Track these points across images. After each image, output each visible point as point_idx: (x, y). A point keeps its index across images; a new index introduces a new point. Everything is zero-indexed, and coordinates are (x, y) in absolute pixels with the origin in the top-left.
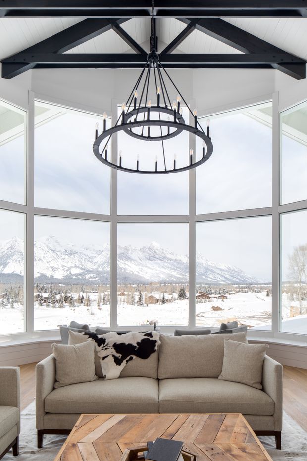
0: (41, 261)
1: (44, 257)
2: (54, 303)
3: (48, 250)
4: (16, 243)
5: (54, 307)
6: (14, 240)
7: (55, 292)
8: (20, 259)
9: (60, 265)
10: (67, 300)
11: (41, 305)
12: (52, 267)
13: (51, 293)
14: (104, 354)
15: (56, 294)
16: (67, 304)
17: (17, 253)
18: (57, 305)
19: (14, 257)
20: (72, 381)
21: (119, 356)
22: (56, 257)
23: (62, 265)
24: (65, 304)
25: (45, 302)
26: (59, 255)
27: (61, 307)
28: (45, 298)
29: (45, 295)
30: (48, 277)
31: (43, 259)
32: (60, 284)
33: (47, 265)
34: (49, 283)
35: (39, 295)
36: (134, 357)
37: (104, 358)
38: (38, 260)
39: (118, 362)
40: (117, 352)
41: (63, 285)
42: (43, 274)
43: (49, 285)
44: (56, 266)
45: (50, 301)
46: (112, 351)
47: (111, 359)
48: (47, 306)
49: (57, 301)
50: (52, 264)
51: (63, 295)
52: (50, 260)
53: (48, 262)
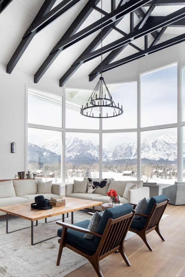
0: (160, 151)
1: (162, 148)
2: (166, 176)
3: (164, 143)
4: (146, 141)
5: (166, 178)
6: (145, 139)
7: (167, 169)
8: (148, 150)
9: (173, 153)
10: (174, 175)
11: (158, 177)
12: (167, 154)
13: (164, 170)
14: (90, 185)
15: (168, 171)
16: (174, 177)
17: (146, 147)
18: (168, 177)
19: (145, 149)
20: (77, 192)
21: (94, 186)
22: (169, 147)
23: (174, 152)
24: (173, 177)
25: (160, 175)
26: (172, 146)
27: (170, 179)
28: (160, 173)
29: (160, 171)
30: (165, 160)
31: (161, 149)
32: (172, 165)
33: (164, 153)
34: (165, 164)
35: (156, 171)
36: (98, 187)
37: (90, 186)
38: (159, 150)
39: (94, 188)
40: (94, 185)
41: (174, 165)
42: (161, 158)
43: (165, 165)
44: (170, 153)
45: (164, 175)
46: (92, 184)
47: (92, 187)
48: (162, 178)
49: (168, 175)
50: (167, 152)
51: (172, 171)
52: (166, 150)
53: (164, 151)
